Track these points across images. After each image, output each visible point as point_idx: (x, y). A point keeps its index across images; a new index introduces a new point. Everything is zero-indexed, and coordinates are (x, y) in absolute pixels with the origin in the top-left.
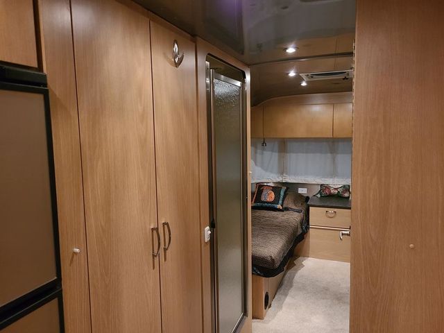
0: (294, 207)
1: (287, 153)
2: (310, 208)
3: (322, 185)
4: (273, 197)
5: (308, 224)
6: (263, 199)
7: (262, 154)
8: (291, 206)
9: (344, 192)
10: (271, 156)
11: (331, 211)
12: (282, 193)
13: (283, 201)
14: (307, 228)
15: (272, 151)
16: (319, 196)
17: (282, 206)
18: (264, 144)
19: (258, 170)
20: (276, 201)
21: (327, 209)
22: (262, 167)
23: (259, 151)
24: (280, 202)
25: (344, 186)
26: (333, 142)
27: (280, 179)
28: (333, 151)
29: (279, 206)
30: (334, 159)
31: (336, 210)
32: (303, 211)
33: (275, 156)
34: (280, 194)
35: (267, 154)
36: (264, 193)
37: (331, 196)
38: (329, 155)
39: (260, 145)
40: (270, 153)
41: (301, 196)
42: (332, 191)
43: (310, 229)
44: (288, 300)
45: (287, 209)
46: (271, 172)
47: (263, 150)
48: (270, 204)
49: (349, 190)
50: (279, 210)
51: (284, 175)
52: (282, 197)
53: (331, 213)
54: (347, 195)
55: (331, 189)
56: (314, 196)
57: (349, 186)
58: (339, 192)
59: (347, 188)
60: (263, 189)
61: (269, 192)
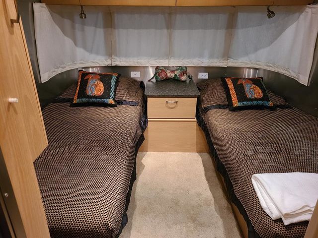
0: (129, 99)
1: (115, 28)
2: (148, 98)
3: (157, 68)
5: (146, 117)
6: (89, 93)
7: (83, 30)
8: (125, 97)
9: (181, 75)
10: (95, 33)
11: (171, 101)
12: (113, 83)
13: (115, 95)
14: (146, 122)
15: (96, 26)
16: (154, 80)
17: (114, 99)
18: (82, 14)
19: (80, 52)
20: (106, 95)
21: (167, 99)
22: (85, 48)
23: (77, 25)
24: (112, 95)
25: (181, 68)
26: (170, 14)
27: (108, 63)
28: (169, 26)
29: (111, 101)
30: (170, 36)
31: (177, 99)
32: (140, 103)
33: (100, 32)
34: (110, 84)
35: (89, 30)
36: (90, 83)
37: (167, 80)
38: (165, 31)
39: (77, 18)
40: (93, 28)
41: (134, 81)
42: (169, 75)
45: (119, 103)
46: (97, 53)
47: (83, 24)
48: (99, 99)
49: (186, 72)
50: (111, 106)
51: (113, 57)
52: (113, 88)
53: (172, 104)
54: (184, 78)
55: (168, 71)
56: (149, 81)
57: (186, 67)
58: (176, 75)
59: (184, 70)
60: (88, 80)
61: (96, 83)
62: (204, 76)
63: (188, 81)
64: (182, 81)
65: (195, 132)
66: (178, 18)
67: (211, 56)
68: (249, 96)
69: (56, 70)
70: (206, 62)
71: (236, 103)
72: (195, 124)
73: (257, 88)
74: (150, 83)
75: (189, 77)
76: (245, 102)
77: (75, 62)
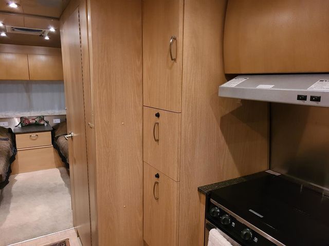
2: (16, 135)
3: (21, 118)
5: (16, 148)
9: (40, 121)
11: (34, 135)
14: (15, 151)
16: (20, 126)
21: (30, 134)
25: (40, 117)
28: (28, 91)
30: (29, 97)
31: (37, 134)
32: (10, 139)
37: (30, 125)
38: (25, 94)
41: (3, 128)
42: (31, 121)
43: (18, 152)
44: (12, 205)
49: (43, 119)
53: (34, 136)
54: (42, 123)
55: (30, 120)
56: (16, 127)
57: (43, 116)
58: (36, 121)
59: (42, 118)
62: (58, 121)
64: (41, 125)
65: (53, 154)
66: (34, 86)
67: (60, 108)
70: (57, 112)
72: (52, 148)
74: (17, 128)
75: (46, 122)
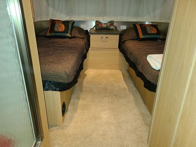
0: (80, 36)
2: (91, 35)
3: (96, 21)
4: (64, 28)
6: (56, 30)
8: (77, 35)
9: (110, 26)
13: (71, 31)
16: (95, 29)
17: (71, 34)
20: (66, 31)
21: (102, 36)
24: (69, 32)
25: (110, 22)
29: (68, 35)
32: (86, 38)
34: (68, 27)
36: (57, 25)
37: (102, 29)
41: (82, 29)
42: (103, 25)
45: (74, 37)
46: (61, 12)
48: (62, 34)
49: (113, 24)
50: (68, 37)
51: (71, 14)
52: (70, 28)
53: (105, 38)
54: (112, 27)
56: (92, 29)
57: (113, 21)
58: (107, 26)
60: (55, 23)
61: (60, 25)
62: (124, 27)
63: (114, 30)
64: (111, 29)
65: (118, 57)
67: (128, 15)
68: (149, 32)
69: (37, 18)
71: (141, 36)
73: (154, 28)
75: (115, 27)
76: (146, 36)
77: (48, 16)
